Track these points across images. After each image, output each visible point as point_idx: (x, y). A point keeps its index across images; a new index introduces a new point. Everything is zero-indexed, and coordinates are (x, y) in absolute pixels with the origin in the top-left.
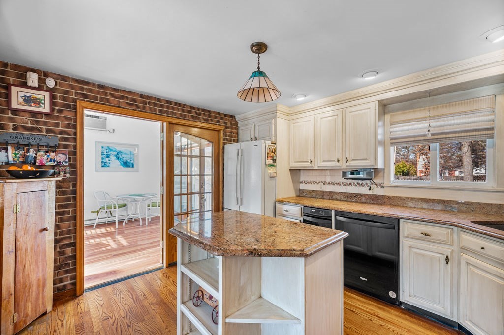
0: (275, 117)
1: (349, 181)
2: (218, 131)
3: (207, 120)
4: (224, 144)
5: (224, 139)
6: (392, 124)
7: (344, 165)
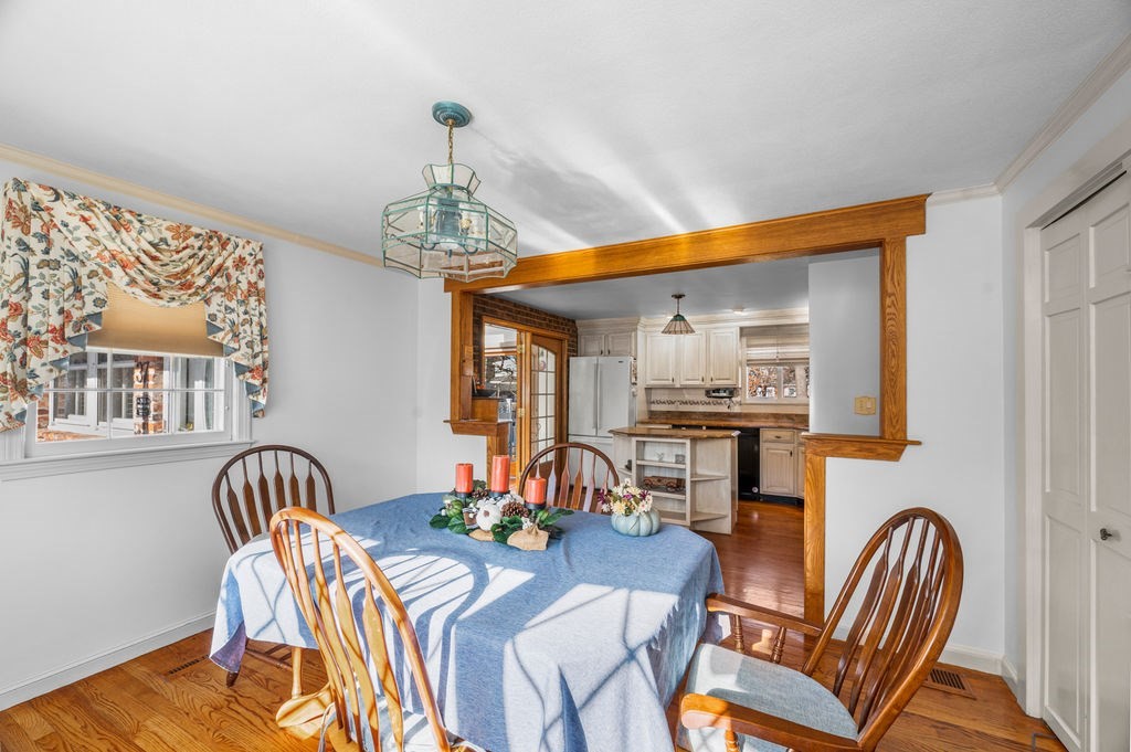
0: (635, 330)
1: (711, 400)
2: (561, 340)
3: (555, 328)
4: (568, 356)
5: (569, 350)
6: (748, 346)
7: (708, 384)
